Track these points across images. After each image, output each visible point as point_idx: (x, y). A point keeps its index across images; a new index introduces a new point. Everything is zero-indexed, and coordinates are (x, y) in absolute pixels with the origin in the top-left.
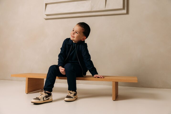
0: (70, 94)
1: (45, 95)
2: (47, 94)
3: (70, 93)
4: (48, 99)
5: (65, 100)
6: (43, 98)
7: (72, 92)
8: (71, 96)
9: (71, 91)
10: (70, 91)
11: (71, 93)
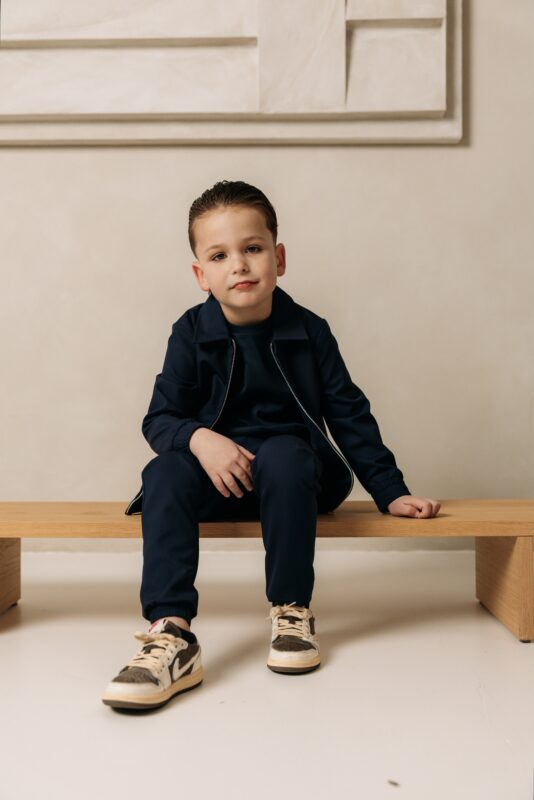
0: (285, 622)
1: (176, 651)
2: (183, 638)
3: (283, 618)
4: (188, 672)
5: (270, 667)
6: (171, 668)
7: (295, 613)
8: (305, 639)
9: (286, 608)
10: (282, 605)
11: (293, 620)
